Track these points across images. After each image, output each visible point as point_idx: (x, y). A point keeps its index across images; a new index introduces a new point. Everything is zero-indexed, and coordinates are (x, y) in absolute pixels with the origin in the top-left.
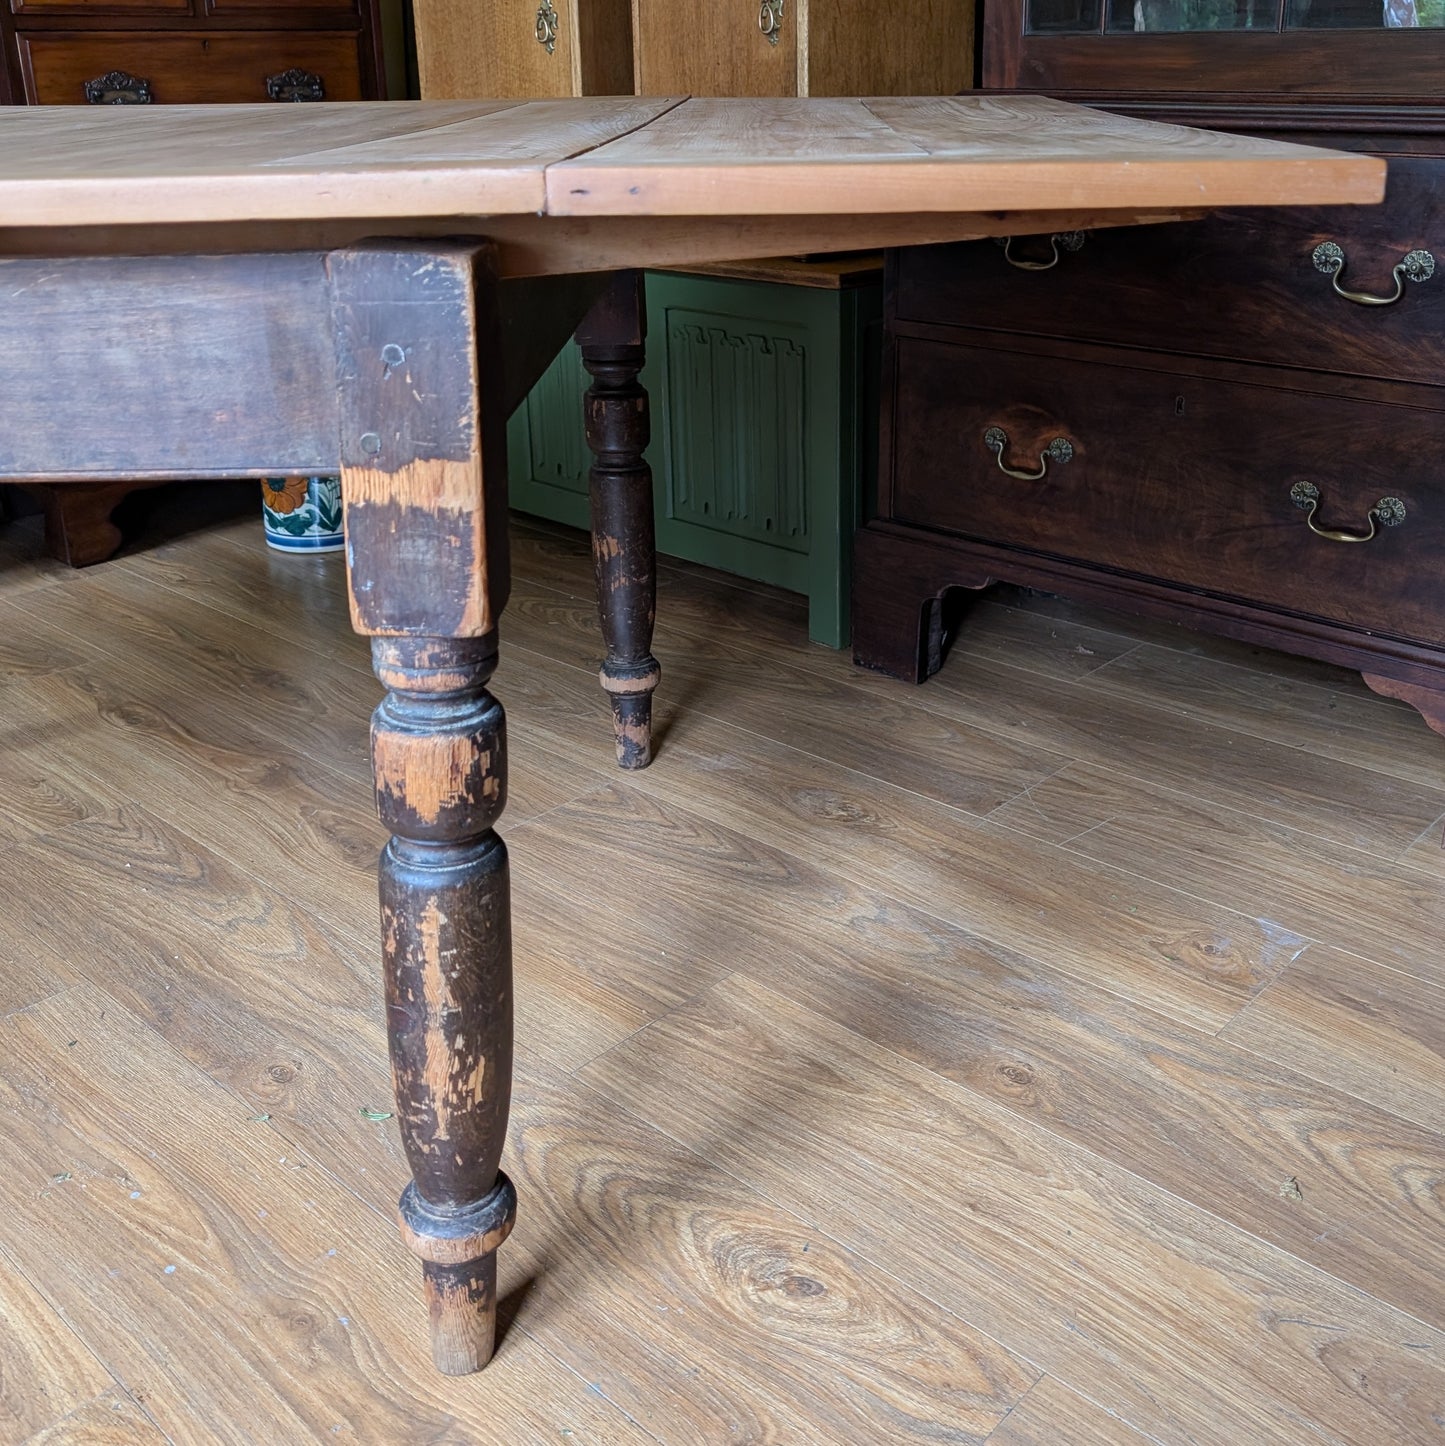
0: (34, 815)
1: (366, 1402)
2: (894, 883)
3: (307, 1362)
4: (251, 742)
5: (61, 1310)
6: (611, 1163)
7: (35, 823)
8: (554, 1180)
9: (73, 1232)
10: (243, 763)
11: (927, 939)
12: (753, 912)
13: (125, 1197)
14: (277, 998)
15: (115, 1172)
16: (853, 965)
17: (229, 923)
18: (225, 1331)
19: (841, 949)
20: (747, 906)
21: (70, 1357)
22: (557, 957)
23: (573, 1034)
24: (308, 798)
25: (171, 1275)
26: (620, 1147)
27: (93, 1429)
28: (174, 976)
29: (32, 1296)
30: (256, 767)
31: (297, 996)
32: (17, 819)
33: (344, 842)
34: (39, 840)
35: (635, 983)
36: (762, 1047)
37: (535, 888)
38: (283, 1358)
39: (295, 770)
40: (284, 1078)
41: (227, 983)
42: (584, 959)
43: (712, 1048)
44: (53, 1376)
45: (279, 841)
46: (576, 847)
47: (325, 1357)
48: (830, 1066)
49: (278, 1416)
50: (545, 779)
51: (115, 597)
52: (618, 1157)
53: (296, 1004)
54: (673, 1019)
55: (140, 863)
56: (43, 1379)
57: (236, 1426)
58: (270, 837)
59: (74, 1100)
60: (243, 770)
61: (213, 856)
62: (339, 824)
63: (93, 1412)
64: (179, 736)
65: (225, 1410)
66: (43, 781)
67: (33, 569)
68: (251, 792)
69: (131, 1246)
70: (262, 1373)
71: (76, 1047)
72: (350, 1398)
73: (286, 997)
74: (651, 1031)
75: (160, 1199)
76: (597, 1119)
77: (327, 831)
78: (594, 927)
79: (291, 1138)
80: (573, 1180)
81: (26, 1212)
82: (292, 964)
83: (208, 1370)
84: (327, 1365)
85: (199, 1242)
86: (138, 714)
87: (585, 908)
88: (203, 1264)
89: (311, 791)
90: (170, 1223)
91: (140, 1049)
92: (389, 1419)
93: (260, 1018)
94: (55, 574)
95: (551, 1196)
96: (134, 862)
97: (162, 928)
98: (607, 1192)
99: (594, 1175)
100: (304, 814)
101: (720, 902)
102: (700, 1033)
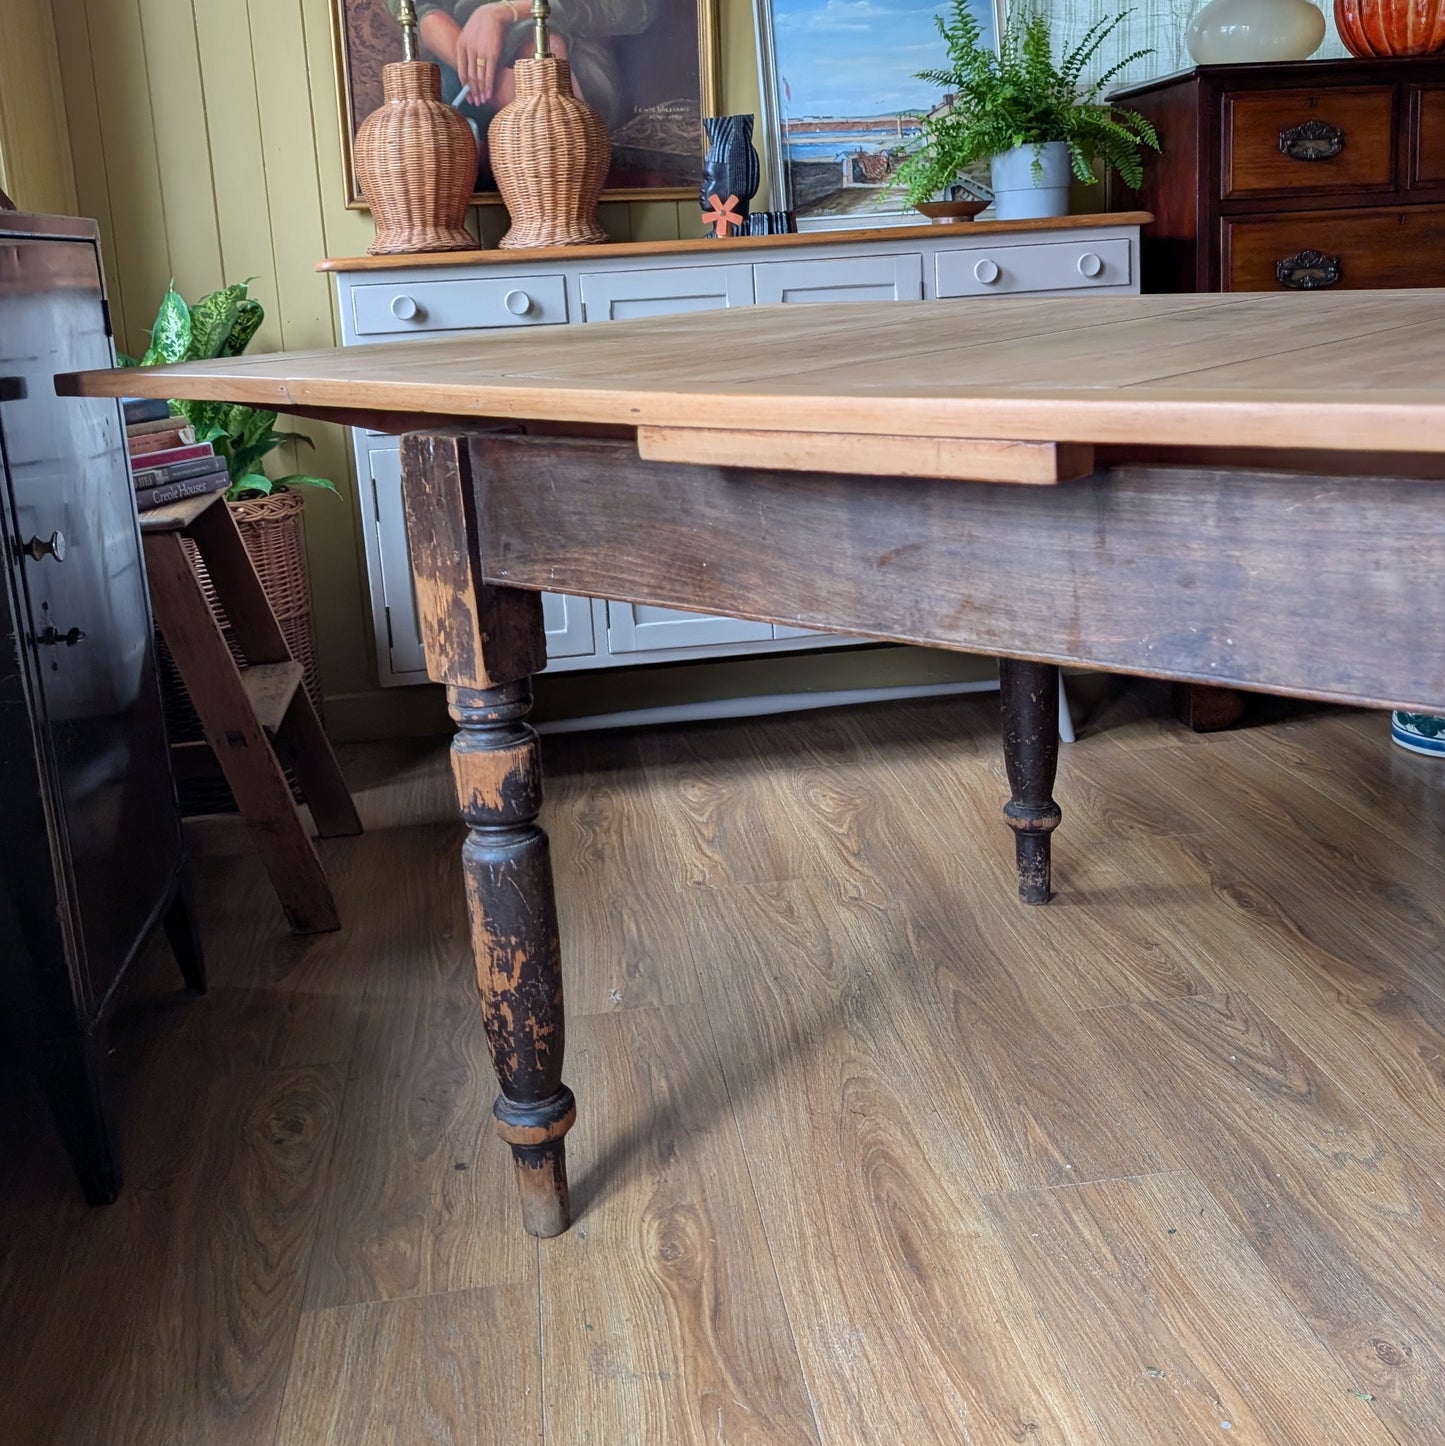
0: (1146, 978)
4: (1367, 958)
7: (1147, 987)
9: (1164, 1438)
10: (1356, 977)
13: (1216, 1423)
14: (1387, 1263)
15: (1205, 1389)
17: (1336, 1156)
24: (1428, 1036)
28: (1275, 1195)
30: (1372, 987)
31: (1409, 1267)
32: (1132, 978)
34: (1149, 1005)
39: (1413, 1002)
40: (1390, 1358)
41: (1331, 1223)
45: (1392, 1077)
51: (1232, 768)
53: (1407, 1276)
55: (1246, 1059)
58: (1384, 1071)
59: (1170, 1293)
60: (1357, 987)
61: (1321, 1074)
64: (1290, 931)
66: (1157, 945)
67: (1156, 726)
68: (1364, 1014)
71: (1175, 1236)
73: (1395, 1263)
81: (1121, 1395)
82: (1403, 1226)
86: (1250, 897)
89: (1431, 1031)
91: (1237, 1264)
93: (1365, 1277)
94: (1177, 734)
96: (1240, 1055)
97: (1265, 1138)
100: (1421, 1054)
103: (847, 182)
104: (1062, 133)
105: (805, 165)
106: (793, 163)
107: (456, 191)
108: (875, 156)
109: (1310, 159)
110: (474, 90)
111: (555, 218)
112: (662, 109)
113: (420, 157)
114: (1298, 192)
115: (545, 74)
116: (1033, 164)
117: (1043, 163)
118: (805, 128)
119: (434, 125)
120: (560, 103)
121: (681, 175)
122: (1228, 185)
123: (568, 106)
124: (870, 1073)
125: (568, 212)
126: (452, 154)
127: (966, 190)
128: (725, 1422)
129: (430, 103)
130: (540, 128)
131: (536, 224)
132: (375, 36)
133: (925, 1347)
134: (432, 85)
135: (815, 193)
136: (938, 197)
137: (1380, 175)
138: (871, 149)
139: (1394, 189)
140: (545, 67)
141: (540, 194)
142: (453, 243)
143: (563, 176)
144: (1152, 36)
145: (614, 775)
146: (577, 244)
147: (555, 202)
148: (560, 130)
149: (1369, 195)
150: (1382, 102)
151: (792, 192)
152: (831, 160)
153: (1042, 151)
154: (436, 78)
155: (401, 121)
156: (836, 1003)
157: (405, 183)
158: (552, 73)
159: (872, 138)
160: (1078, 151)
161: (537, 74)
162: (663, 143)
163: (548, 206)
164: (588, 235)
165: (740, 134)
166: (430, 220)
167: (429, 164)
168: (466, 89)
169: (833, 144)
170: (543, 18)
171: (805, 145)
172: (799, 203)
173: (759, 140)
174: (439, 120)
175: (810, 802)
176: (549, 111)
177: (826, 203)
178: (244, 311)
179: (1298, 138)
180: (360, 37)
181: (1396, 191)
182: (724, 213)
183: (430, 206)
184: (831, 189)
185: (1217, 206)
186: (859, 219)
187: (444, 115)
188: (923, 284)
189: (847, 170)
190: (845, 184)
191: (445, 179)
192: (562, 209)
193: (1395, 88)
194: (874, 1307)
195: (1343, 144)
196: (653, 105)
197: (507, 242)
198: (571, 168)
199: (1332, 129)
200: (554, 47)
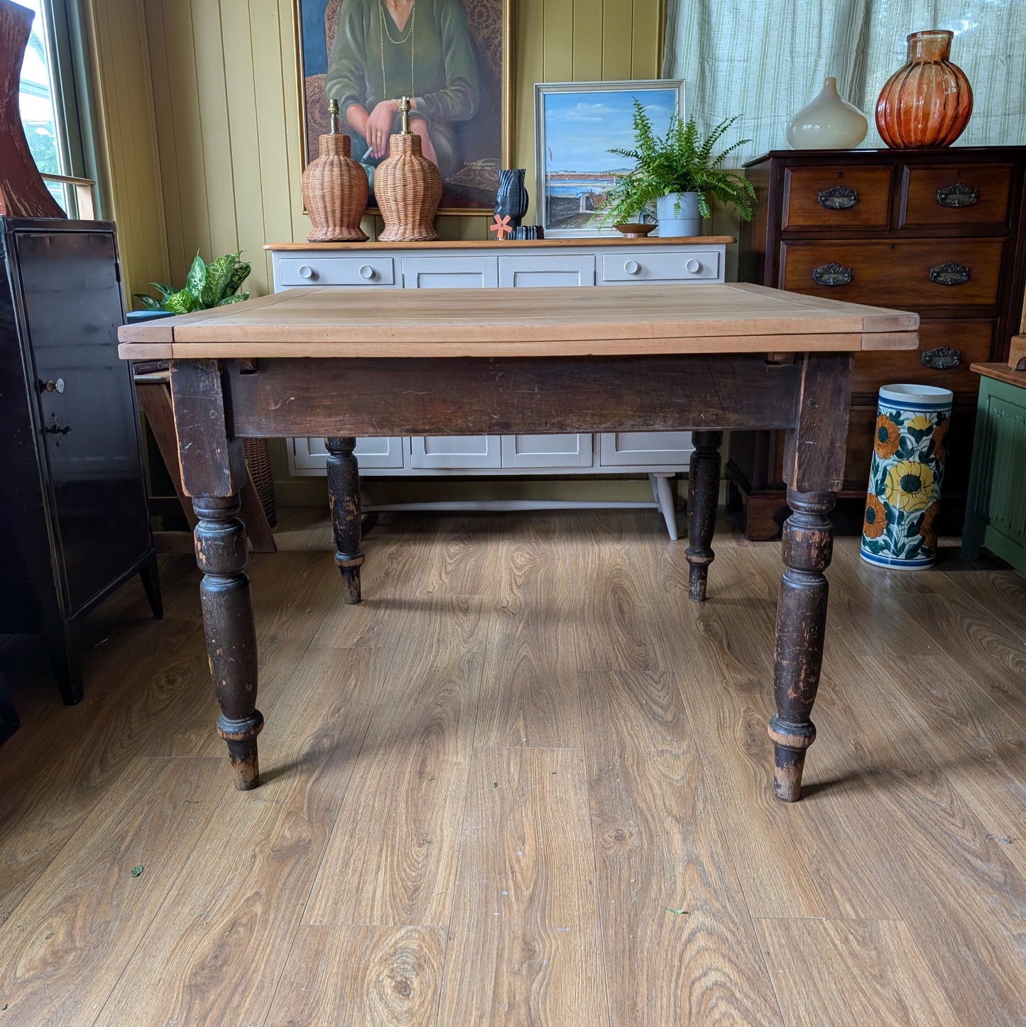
0: (627, 659)
1: (521, 1004)
3: (516, 969)
4: (754, 663)
5: (457, 883)
6: (728, 976)
7: (624, 664)
8: (692, 964)
9: (487, 854)
10: (740, 672)
12: (953, 892)
13: (516, 852)
14: (649, 797)
15: (522, 838)
16: (991, 962)
17: (662, 751)
18: (501, 933)
19: (994, 948)
20: (954, 888)
21: (444, 904)
22: (805, 853)
23: (773, 898)
24: (755, 704)
25: (503, 896)
26: (740, 971)
27: (426, 938)
28: (618, 764)
29: (454, 871)
30: (744, 677)
31: (660, 802)
32: (620, 659)
33: (752, 736)
34: (619, 672)
35: (836, 892)
36: (877, 972)
38: (510, 960)
39: (762, 686)
40: (620, 838)
41: (636, 778)
42: (819, 862)
43: (846, 954)
44: (433, 906)
45: (721, 720)
47: (524, 972)
48: (910, 1009)
49: (487, 983)
51: (754, 561)
52: (734, 976)
53: (655, 806)
54: (837, 924)
55: (650, 702)
56: (429, 905)
57: (471, 974)
58: (718, 717)
61: (684, 714)
62: (758, 724)
63: (432, 931)
64: (722, 646)
65: (472, 965)
66: (645, 645)
67: (730, 535)
68: (730, 689)
69: (500, 874)
70: (497, 960)
71: (555, 776)
72: (517, 997)
73: (655, 799)
74: (818, 923)
75: (527, 861)
76: (743, 950)
77: (748, 725)
78: (842, 848)
79: (598, 866)
80: (701, 971)
82: (671, 785)
83: (481, 944)
84: (522, 976)
85: (524, 889)
86: (713, 627)
87: (848, 835)
88: (517, 899)
89: (760, 702)
90: (521, 874)
91: (576, 790)
92: (523, 1017)
93: (635, 804)
94: (738, 541)
95: (683, 971)
96: (648, 701)
97: (633, 739)
98: (712, 989)
99: (713, 977)
100: (745, 712)
101: (937, 875)
102: (846, 941)
103: (582, 210)
104: (695, 187)
105: (559, 199)
106: (551, 197)
107: (354, 207)
108: (600, 195)
109: (836, 209)
110: (375, 150)
111: (406, 225)
112: (480, 163)
113: (332, 188)
114: (829, 228)
115: (405, 143)
116: (675, 205)
117: (682, 204)
118: (560, 177)
119: (341, 171)
120: (411, 160)
121: (488, 202)
122: (785, 222)
123: (416, 162)
124: (457, 688)
125: (414, 222)
126: (351, 187)
127: (652, 217)
128: (294, 822)
129: (341, 158)
130: (398, 174)
131: (396, 228)
132: (321, 118)
133: (403, 805)
134: (344, 148)
135: (563, 215)
136: (635, 220)
137: (880, 219)
138: (598, 191)
140: (405, 139)
141: (398, 211)
142: (349, 237)
143: (410, 201)
144: (774, 129)
145: (419, 536)
146: (417, 240)
147: (406, 216)
148: (409, 175)
149: (871, 232)
150: (884, 176)
151: (550, 214)
152: (573, 197)
153: (682, 197)
154: (347, 144)
155: (324, 167)
156: (462, 654)
157: (325, 203)
158: (409, 142)
159: (598, 184)
160: (703, 198)
161: (401, 144)
162: (480, 183)
163: (402, 217)
164: (424, 235)
165: (516, 180)
166: (338, 223)
167: (337, 192)
168: (370, 149)
169: (575, 187)
170: (407, 111)
171: (559, 187)
172: (554, 220)
173: (529, 184)
174: (345, 168)
175: (512, 559)
176: (404, 165)
177: (569, 221)
178: (241, 268)
179: (831, 195)
180: (313, 118)
181: (891, 229)
182: (502, 224)
183: (338, 215)
184: (572, 213)
185: (779, 234)
186: (588, 231)
187: (348, 165)
188: (595, 272)
189: (583, 203)
190: (581, 211)
191: (346, 200)
192: (410, 220)
193: (893, 167)
194: (390, 787)
195: (858, 200)
196: (476, 161)
197: (382, 237)
198: (415, 197)
199: (852, 191)
200: (418, 127)
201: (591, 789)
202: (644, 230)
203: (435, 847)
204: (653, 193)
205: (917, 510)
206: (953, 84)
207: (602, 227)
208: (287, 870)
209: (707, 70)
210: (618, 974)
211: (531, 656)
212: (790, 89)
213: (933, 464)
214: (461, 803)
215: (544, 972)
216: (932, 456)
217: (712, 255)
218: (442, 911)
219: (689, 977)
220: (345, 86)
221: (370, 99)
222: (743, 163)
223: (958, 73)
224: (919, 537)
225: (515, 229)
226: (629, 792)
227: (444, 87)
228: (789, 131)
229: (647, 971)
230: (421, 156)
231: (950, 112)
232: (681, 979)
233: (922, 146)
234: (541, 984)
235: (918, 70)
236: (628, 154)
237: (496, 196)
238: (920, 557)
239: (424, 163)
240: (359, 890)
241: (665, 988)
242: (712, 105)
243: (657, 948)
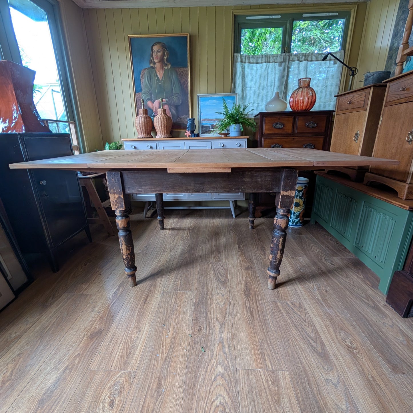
0: (215, 258)
2: (348, 376)
3: (153, 394)
4: (250, 259)
5: (144, 350)
6: (225, 400)
8: (213, 393)
9: (157, 337)
11: (344, 403)
12: (305, 357)
13: (166, 335)
14: (212, 313)
15: (169, 330)
16: (317, 394)
17: (219, 293)
18: (152, 375)
19: (318, 386)
20: (305, 355)
21: (137, 360)
22: (258, 338)
23: (245, 359)
24: (249, 275)
25: (157, 356)
26: (229, 397)
27: (127, 377)
28: (205, 298)
29: (144, 344)
30: (247, 265)
33: (246, 287)
34: (212, 263)
35: (266, 356)
36: (277, 399)
37: (267, 318)
38: (152, 389)
39: (252, 268)
40: (200, 330)
41: (209, 304)
42: (262, 342)
43: (267, 388)
45: (238, 281)
46: (282, 313)
47: (155, 396)
49: (141, 401)
50: (289, 293)
52: (227, 399)
53: (213, 316)
54: (265, 372)
55: (219, 274)
56: (132, 361)
57: (137, 396)
59: (177, 312)
60: (245, 264)
61: (228, 279)
62: (249, 283)
63: (130, 373)
65: (138, 392)
66: (221, 253)
68: (242, 269)
69: (159, 346)
70: (147, 389)
71: (185, 303)
72: (150, 409)
74: (259, 372)
75: (168, 340)
76: (232, 385)
77: (246, 283)
78: (270, 336)
79: (190, 343)
80: (216, 397)
81: (156, 328)
82: (219, 307)
83: (144, 381)
84: (154, 398)
85: (165, 353)
86: (241, 247)
87: (272, 329)
88: (161, 358)
90: (165, 346)
91: (190, 309)
93: (207, 315)
95: (210, 397)
97: (211, 288)
98: (218, 407)
99: (220, 399)
100: (246, 278)
101: (300, 348)
102: (267, 381)
104: (239, 123)
105: (204, 126)
106: (202, 126)
107: (148, 129)
109: (277, 128)
111: (162, 133)
112: (183, 117)
113: (142, 123)
114: (276, 134)
116: (234, 127)
117: (236, 127)
118: (204, 120)
121: (185, 127)
122: (264, 133)
123: (164, 116)
125: (164, 133)
126: (147, 123)
127: (228, 131)
128: (101, 322)
129: (145, 115)
130: (159, 120)
131: (160, 134)
132: (140, 104)
133: (136, 315)
134: (145, 113)
135: (205, 131)
136: (225, 132)
137: (290, 131)
138: (215, 124)
139: (293, 134)
140: (161, 110)
143: (163, 127)
144: (262, 106)
146: (165, 138)
147: (162, 131)
148: (162, 120)
149: (288, 135)
150: (291, 119)
151: (202, 130)
152: (208, 125)
153: (236, 125)
155: (140, 118)
157: (140, 127)
158: (162, 111)
159: (215, 122)
160: (242, 126)
161: (160, 111)
162: (183, 122)
163: (161, 131)
164: (167, 136)
165: (192, 121)
166: (144, 133)
167: (143, 125)
168: (153, 113)
169: (208, 123)
170: (162, 102)
171: (204, 123)
172: (203, 132)
173: (196, 122)
174: (145, 118)
175: (190, 224)
176: (161, 117)
177: (207, 132)
179: (276, 125)
180: (138, 104)
182: (188, 133)
183: (144, 131)
184: (208, 130)
185: (262, 136)
186: (212, 135)
187: (146, 117)
188: (211, 146)
189: (211, 127)
190: (210, 129)
191: (146, 127)
192: (163, 132)
193: (293, 117)
194: (135, 307)
195: (284, 126)
196: (182, 116)
197: (156, 137)
198: (164, 126)
199: (282, 124)
200: (166, 107)
201: (195, 309)
202: (226, 135)
203: (141, 332)
204: (229, 124)
205: (298, 212)
206: (311, 93)
207: (215, 134)
208: (92, 343)
209: (244, 90)
210: (187, 397)
211: (188, 257)
212: (267, 95)
213: (303, 199)
214: (154, 314)
215: (162, 396)
216: (303, 197)
217: (243, 141)
218: (135, 364)
219: (211, 399)
220: (147, 96)
221: (153, 99)
222: (254, 116)
223: (312, 90)
224: (299, 219)
225: (191, 134)
226: (206, 309)
227: (173, 96)
228: (266, 107)
229: (197, 396)
230: (166, 114)
231: (310, 101)
232: (208, 401)
233: (302, 111)
234: (160, 402)
235: (301, 89)
236: (221, 114)
237: (187, 126)
238: (299, 224)
239: (167, 117)
240: (112, 353)
241: (202, 405)
242: (245, 100)
243: (202, 384)
